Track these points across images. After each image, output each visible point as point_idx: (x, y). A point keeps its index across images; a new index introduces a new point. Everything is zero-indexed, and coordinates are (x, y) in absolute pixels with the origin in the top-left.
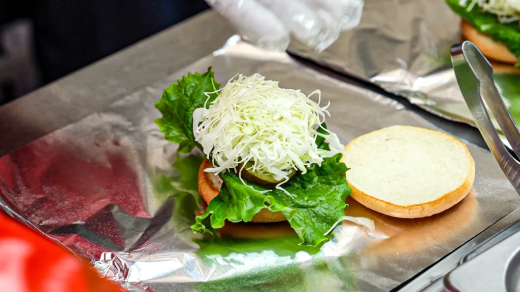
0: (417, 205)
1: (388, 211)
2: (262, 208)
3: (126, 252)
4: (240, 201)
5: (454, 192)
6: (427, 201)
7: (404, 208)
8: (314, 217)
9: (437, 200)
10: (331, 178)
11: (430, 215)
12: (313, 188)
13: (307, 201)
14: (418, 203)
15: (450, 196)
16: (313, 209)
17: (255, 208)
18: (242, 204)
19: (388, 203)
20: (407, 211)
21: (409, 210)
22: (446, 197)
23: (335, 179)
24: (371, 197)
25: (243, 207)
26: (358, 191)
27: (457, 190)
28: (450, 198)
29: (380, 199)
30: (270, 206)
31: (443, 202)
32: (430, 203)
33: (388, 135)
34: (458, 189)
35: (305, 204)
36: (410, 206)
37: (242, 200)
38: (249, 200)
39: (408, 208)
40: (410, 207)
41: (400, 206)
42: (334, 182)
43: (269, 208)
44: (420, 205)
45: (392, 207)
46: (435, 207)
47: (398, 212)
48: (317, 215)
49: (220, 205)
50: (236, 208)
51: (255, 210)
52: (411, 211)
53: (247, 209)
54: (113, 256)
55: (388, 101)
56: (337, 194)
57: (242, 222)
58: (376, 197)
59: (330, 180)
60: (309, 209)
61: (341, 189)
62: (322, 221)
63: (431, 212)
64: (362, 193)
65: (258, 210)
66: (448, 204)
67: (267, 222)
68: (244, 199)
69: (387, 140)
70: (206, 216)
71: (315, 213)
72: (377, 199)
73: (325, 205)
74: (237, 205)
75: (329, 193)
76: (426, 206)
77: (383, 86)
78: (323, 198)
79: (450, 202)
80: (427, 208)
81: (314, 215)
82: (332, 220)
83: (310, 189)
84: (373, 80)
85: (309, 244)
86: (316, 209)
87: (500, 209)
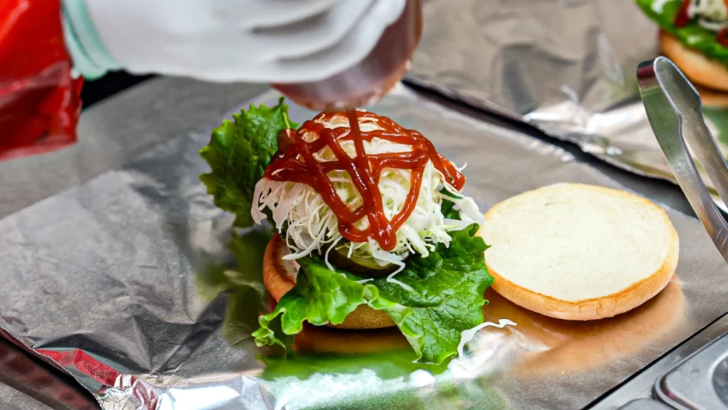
0: (592, 300)
1: (548, 309)
2: (360, 303)
3: (154, 374)
4: (326, 294)
5: (647, 280)
6: (606, 295)
7: (571, 304)
8: (437, 320)
9: (622, 293)
10: (462, 261)
11: (612, 315)
12: (436, 276)
13: (426, 296)
14: (593, 297)
15: (641, 286)
16: (435, 308)
17: (348, 304)
18: (329, 298)
19: (550, 298)
20: (577, 308)
21: (580, 307)
22: (635, 287)
23: (468, 262)
24: (523, 289)
25: (330, 302)
26: (503, 280)
27: (651, 277)
28: (641, 288)
30: (371, 301)
31: (630, 294)
32: (610, 297)
33: (550, 198)
35: (424, 300)
36: (581, 302)
37: (329, 292)
38: (340, 292)
39: (577, 304)
40: (581, 304)
41: (567, 302)
42: (468, 267)
43: (370, 304)
44: (596, 300)
45: (554, 304)
46: (617, 304)
47: (563, 311)
48: (441, 318)
49: (296, 301)
50: (320, 304)
51: (348, 307)
52: (582, 309)
53: (337, 306)
54: (133, 381)
55: (550, 149)
56: (471, 284)
57: (329, 326)
58: (529, 289)
59: (459, 264)
60: (429, 308)
61: (478, 276)
62: (449, 326)
63: (613, 311)
64: (510, 283)
65: (353, 307)
66: (639, 298)
67: (366, 327)
68: (332, 291)
69: (547, 204)
70: (275, 315)
71: (438, 314)
72: (532, 292)
73: (454, 302)
74: (322, 299)
75: (459, 283)
76: (605, 300)
77: (542, 127)
78: (451, 292)
79: (642, 296)
80: (607, 304)
81: (437, 317)
82: (464, 324)
83: (430, 278)
84: (527, 118)
85: (430, 361)
86: (440, 309)
87: (717, 305)
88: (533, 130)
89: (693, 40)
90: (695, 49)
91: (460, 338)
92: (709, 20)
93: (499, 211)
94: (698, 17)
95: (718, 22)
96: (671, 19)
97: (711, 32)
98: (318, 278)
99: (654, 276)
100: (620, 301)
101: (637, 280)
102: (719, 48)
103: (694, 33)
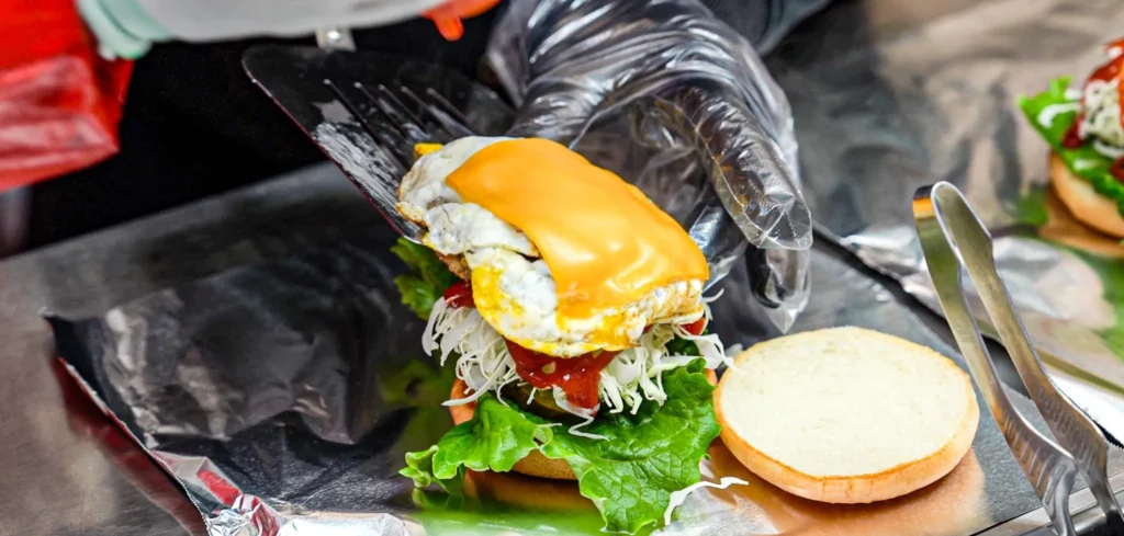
0: (840, 478)
1: (785, 483)
2: (532, 448)
4: (495, 434)
5: (918, 462)
6: (861, 473)
7: (813, 479)
8: (642, 477)
9: (882, 474)
10: (684, 405)
11: (867, 500)
12: (651, 422)
13: (631, 447)
14: (843, 474)
15: (909, 469)
16: (640, 462)
17: (519, 447)
18: (497, 439)
19: (788, 469)
20: (820, 485)
21: (824, 484)
22: (901, 469)
23: (690, 406)
24: (759, 453)
25: (497, 443)
26: (737, 438)
27: (925, 459)
28: (907, 472)
29: (775, 457)
30: (543, 446)
31: (892, 478)
32: (866, 477)
33: (831, 343)
34: (927, 459)
35: (628, 452)
36: (826, 479)
37: (497, 431)
38: (510, 433)
39: (821, 480)
40: (825, 480)
41: (809, 476)
42: (690, 413)
43: (541, 448)
44: (847, 478)
45: (792, 477)
46: (874, 487)
47: (802, 488)
48: (648, 475)
49: (462, 438)
50: (485, 445)
51: (518, 452)
52: (827, 488)
53: (504, 449)
54: (255, 503)
55: (866, 282)
56: (691, 434)
57: (490, 472)
58: (767, 454)
59: (680, 408)
60: (635, 463)
61: (706, 425)
62: (658, 485)
63: (867, 495)
64: (745, 443)
65: (524, 453)
66: (904, 484)
67: (556, 477)
68: (501, 430)
69: (825, 352)
70: (425, 454)
71: (643, 470)
72: (768, 458)
73: (666, 457)
74: (489, 439)
75: (677, 433)
76: (857, 481)
77: (861, 254)
78: (665, 444)
79: (909, 481)
80: (858, 485)
81: (643, 473)
82: (675, 483)
83: (645, 425)
84: (846, 242)
85: (624, 530)
86: (647, 464)
87: (1006, 507)
88: (850, 257)
89: (1081, 164)
90: (1082, 176)
91: (668, 501)
92: (1106, 143)
93: (761, 352)
94: (1092, 138)
95: (1117, 147)
96: (1060, 135)
97: (1107, 159)
98: (489, 413)
99: (928, 458)
100: (877, 483)
101: (905, 460)
102: (1109, 179)
103: (1085, 157)
